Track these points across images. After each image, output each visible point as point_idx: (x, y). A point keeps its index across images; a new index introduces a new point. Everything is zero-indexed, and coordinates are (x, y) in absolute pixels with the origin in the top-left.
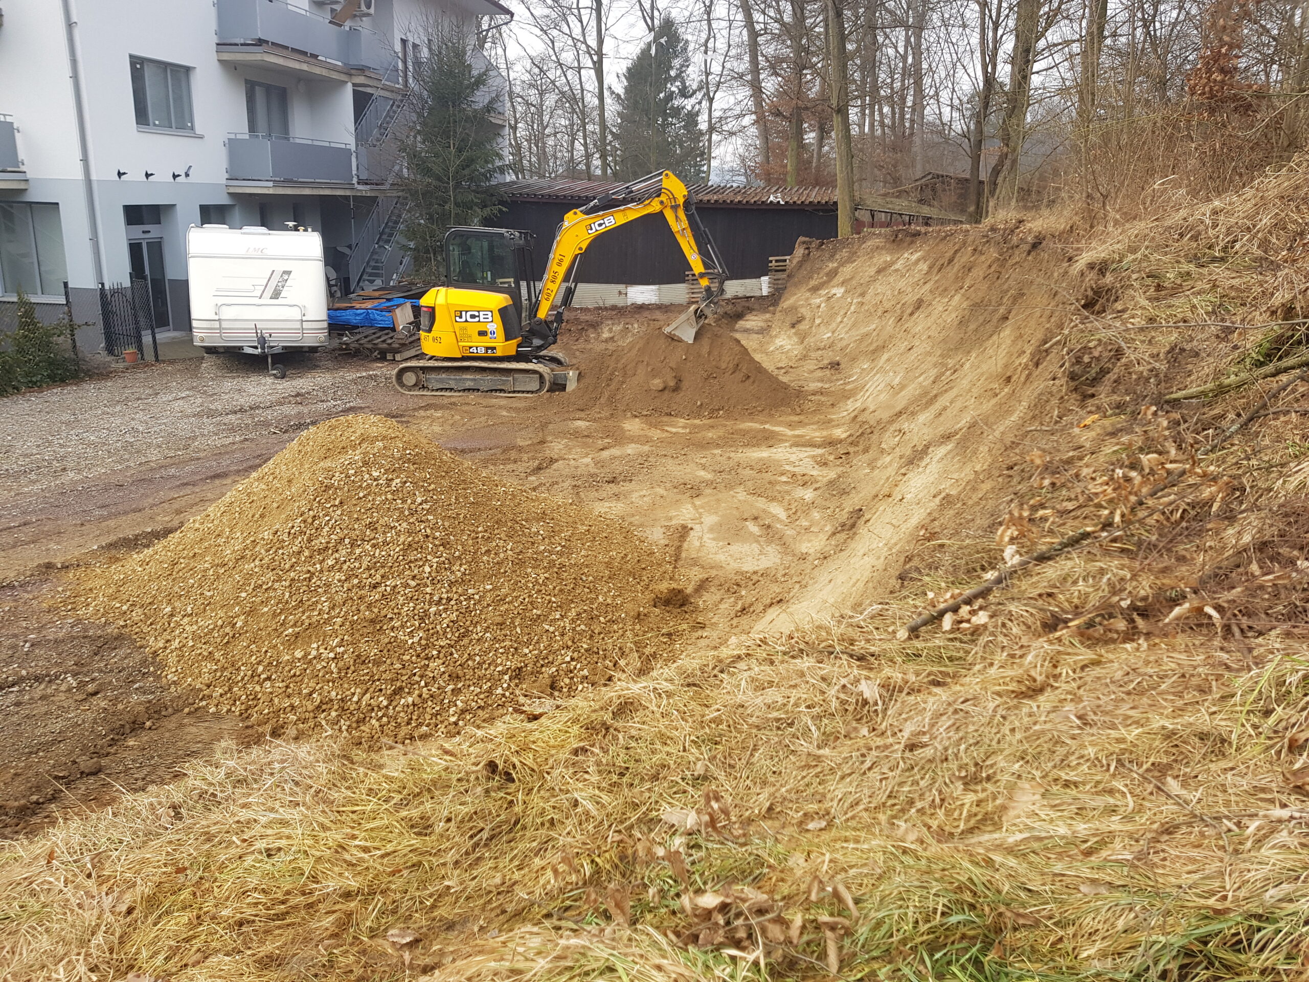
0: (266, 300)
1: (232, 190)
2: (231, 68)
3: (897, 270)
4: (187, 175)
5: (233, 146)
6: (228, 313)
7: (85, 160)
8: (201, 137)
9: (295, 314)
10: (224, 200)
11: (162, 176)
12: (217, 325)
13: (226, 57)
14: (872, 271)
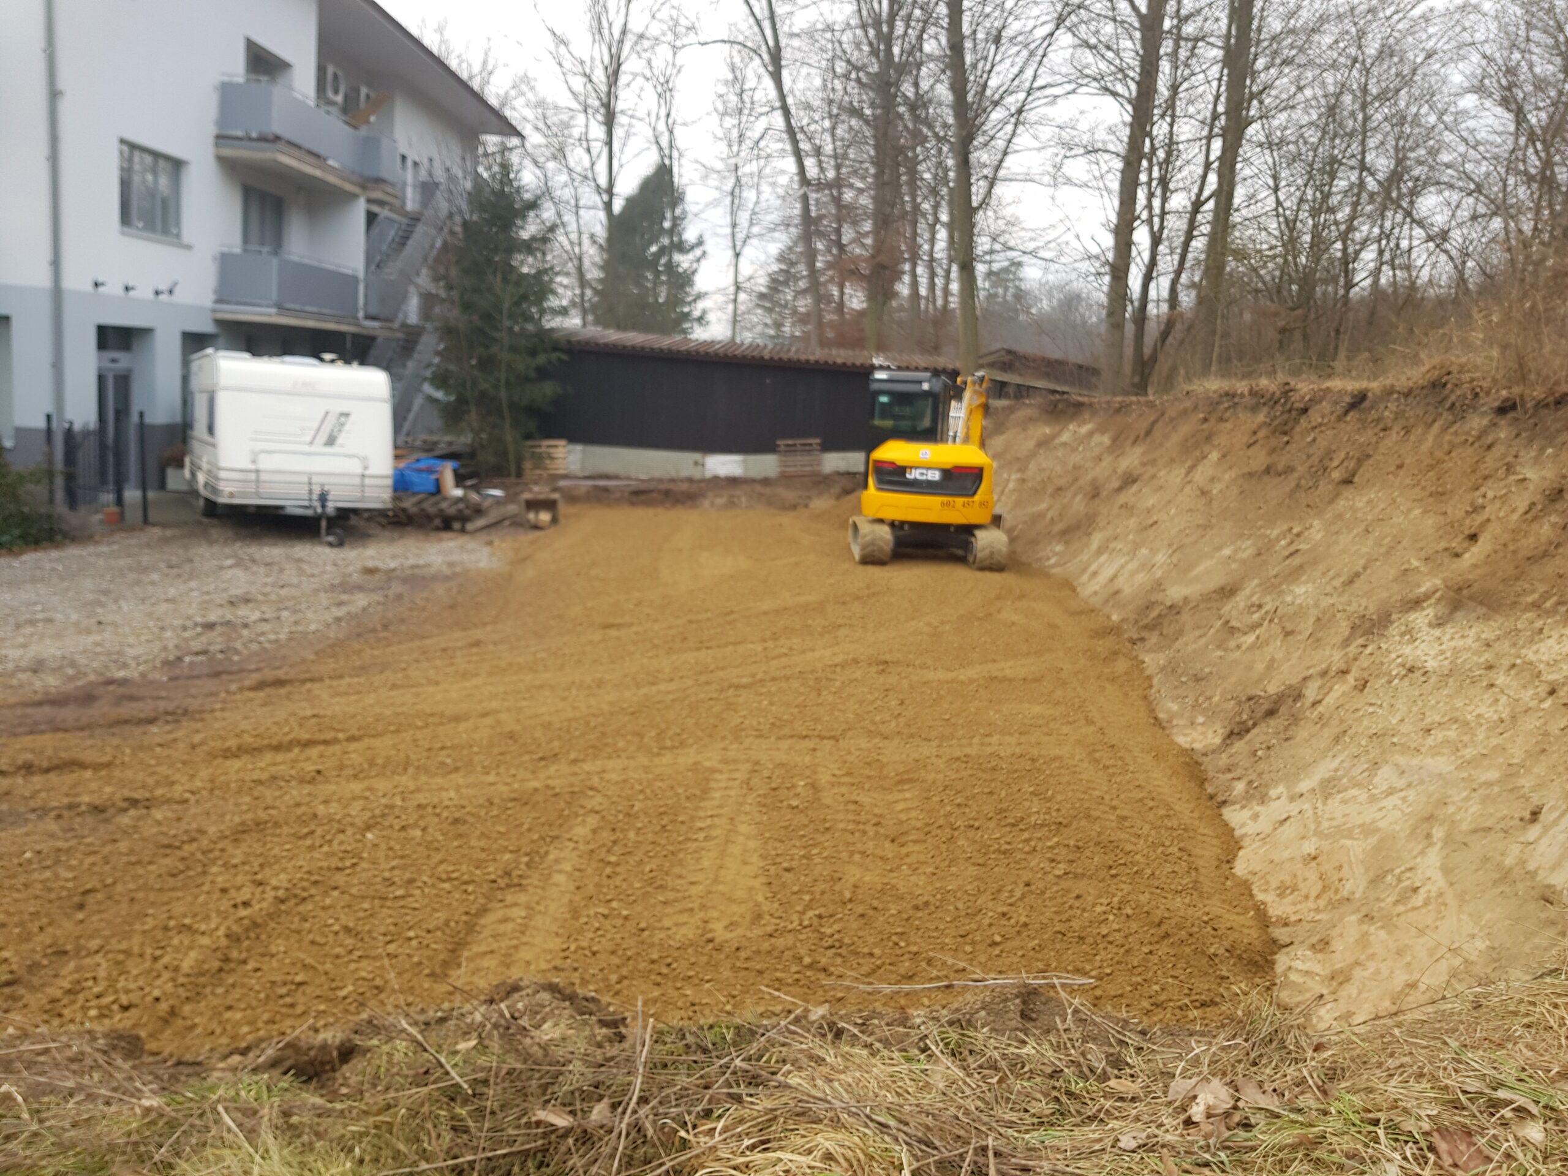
0: (318, 447)
1: (220, 316)
2: (229, 167)
3: (1064, 444)
4: (171, 292)
5: (225, 261)
6: (266, 463)
7: (56, 263)
8: (189, 247)
9: (355, 467)
10: (208, 327)
11: (143, 292)
12: (253, 476)
13: (227, 152)
14: (1031, 444)
